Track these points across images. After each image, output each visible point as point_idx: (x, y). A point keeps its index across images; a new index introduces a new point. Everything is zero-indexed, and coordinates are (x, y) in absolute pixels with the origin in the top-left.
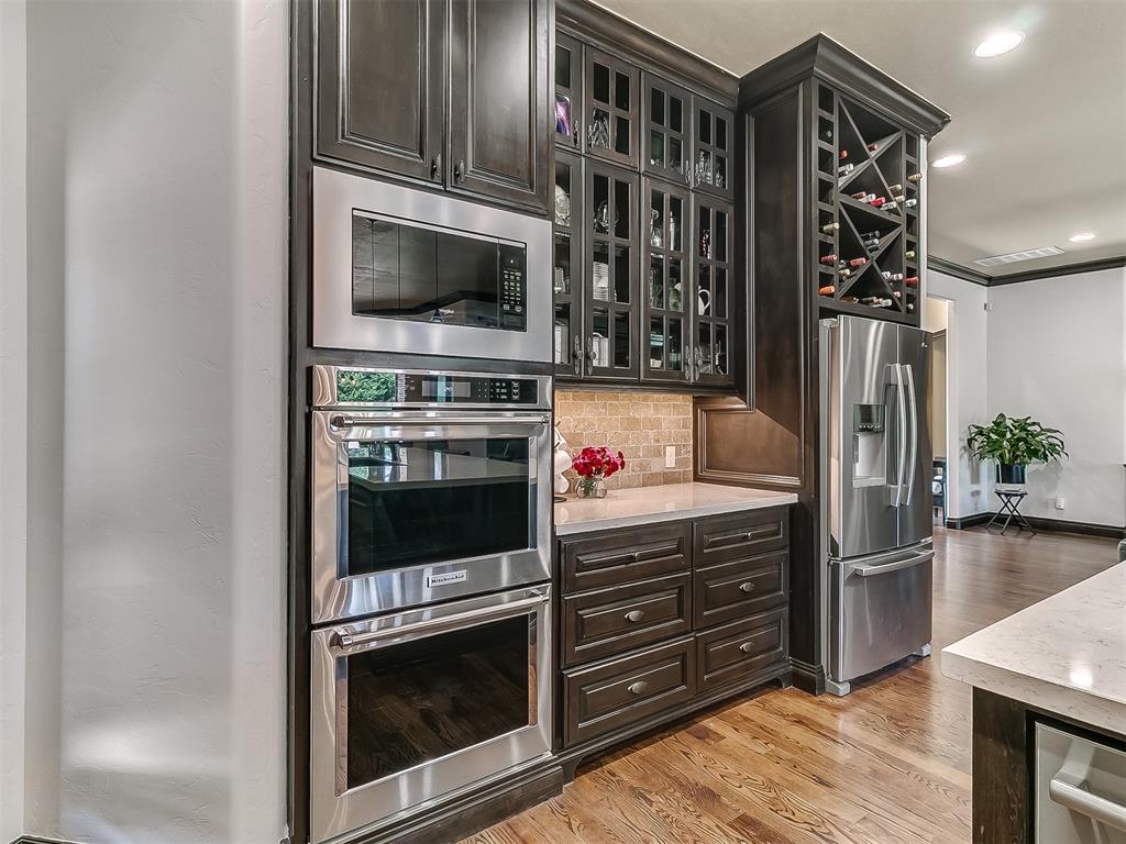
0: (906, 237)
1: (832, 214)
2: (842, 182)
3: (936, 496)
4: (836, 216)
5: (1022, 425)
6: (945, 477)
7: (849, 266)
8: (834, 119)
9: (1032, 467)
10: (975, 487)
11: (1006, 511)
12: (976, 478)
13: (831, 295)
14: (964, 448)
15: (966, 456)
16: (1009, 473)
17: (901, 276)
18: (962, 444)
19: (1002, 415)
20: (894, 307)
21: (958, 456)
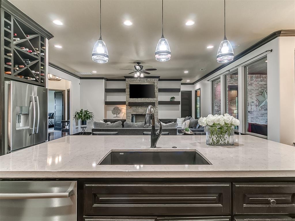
0: (40, 63)
1: (11, 51)
2: (15, 43)
3: (68, 130)
4: (12, 52)
5: (86, 112)
6: (70, 125)
7: (19, 67)
8: (12, 23)
9: (88, 121)
10: (77, 127)
11: (83, 131)
12: (77, 124)
13: (10, 74)
14: (74, 117)
15: (74, 119)
16: (83, 123)
17: (38, 73)
18: (74, 116)
19: (82, 109)
20: (36, 81)
21: (72, 119)
